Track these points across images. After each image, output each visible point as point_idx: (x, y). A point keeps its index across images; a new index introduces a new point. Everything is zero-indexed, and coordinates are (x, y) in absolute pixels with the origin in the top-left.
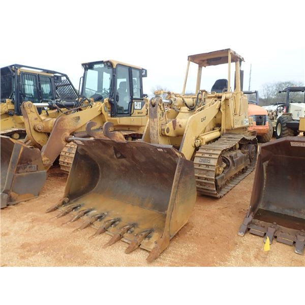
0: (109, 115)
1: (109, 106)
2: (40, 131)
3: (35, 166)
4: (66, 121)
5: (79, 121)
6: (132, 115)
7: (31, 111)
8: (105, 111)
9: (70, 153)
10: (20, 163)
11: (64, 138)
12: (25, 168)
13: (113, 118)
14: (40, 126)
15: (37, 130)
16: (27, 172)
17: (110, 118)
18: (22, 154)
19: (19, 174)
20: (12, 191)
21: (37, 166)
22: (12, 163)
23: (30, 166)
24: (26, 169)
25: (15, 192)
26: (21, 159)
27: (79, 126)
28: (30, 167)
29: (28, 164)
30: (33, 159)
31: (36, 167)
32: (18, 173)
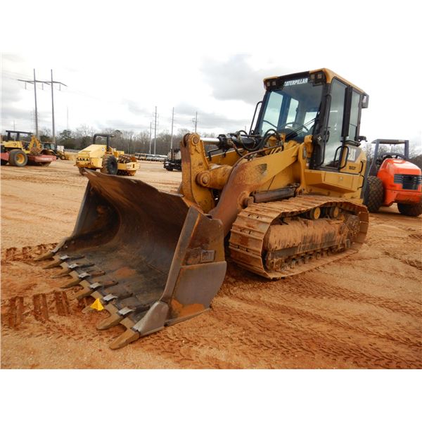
0: (307, 165)
1: (310, 149)
2: (205, 185)
3: (213, 251)
4: (248, 170)
5: (266, 172)
6: (341, 170)
7: (196, 150)
8: (304, 158)
9: (250, 231)
10: (192, 246)
11: (241, 200)
12: (197, 255)
13: (313, 171)
14: (206, 178)
15: (202, 183)
16: (199, 263)
17: (308, 171)
18: (196, 228)
19: (188, 267)
20: (176, 299)
21: (215, 252)
22: (181, 245)
23: (205, 251)
24: (199, 257)
25: (178, 301)
26: (194, 238)
27: (263, 181)
28: (204, 254)
29: (203, 248)
30: (211, 239)
31: (213, 254)
32: (187, 264)
